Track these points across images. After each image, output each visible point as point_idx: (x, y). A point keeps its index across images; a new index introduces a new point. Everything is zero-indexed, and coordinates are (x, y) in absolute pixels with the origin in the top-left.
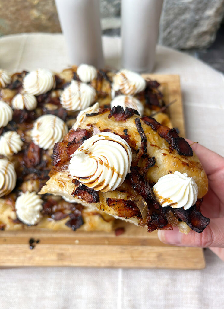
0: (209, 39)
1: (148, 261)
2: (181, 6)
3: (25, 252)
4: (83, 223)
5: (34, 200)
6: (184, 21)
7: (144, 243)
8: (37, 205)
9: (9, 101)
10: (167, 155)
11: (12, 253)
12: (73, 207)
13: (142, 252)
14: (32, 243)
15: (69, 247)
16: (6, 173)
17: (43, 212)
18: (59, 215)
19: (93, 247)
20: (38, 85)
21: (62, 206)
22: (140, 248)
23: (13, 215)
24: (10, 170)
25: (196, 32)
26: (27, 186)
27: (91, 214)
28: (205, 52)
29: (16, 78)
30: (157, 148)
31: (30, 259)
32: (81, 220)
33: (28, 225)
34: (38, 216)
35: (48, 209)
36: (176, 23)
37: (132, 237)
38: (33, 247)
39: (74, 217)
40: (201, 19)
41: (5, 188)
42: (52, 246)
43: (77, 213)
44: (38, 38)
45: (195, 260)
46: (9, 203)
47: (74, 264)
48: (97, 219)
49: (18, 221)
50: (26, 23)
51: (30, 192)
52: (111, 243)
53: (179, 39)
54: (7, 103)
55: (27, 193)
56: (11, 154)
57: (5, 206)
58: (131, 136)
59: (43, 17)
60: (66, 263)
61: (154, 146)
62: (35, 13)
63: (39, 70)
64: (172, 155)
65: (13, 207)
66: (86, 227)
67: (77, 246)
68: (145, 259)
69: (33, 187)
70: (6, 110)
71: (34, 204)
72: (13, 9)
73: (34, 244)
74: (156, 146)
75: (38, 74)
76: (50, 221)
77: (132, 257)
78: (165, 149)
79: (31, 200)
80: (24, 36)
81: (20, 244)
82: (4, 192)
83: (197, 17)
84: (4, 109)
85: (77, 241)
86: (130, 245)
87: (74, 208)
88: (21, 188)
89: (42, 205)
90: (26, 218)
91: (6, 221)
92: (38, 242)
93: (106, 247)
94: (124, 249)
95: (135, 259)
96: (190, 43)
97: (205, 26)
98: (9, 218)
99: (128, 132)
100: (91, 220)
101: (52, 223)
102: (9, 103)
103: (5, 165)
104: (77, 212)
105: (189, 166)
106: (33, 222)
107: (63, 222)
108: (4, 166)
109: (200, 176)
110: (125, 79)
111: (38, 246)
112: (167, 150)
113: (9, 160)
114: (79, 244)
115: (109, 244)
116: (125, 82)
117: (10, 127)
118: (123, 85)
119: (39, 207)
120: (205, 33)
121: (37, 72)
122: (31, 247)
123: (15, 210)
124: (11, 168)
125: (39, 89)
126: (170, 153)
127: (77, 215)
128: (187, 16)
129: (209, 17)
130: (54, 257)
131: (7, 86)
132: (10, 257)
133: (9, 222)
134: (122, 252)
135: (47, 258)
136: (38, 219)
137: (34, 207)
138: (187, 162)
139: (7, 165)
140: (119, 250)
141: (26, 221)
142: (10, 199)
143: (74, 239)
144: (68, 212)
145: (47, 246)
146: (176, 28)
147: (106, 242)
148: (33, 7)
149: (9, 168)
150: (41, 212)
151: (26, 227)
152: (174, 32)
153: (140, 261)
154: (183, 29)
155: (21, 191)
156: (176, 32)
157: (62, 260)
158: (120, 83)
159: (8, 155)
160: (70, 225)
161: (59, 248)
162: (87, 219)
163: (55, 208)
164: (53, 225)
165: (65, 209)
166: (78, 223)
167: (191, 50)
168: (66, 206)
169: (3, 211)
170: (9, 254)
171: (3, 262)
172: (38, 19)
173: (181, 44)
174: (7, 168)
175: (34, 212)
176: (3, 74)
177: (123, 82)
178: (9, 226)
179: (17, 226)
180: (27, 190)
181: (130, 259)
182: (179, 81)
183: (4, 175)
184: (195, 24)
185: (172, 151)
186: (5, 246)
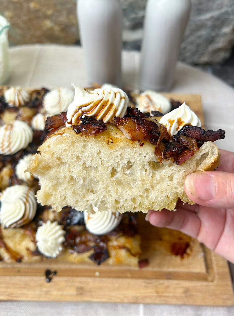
0: (223, 55)
1: (175, 297)
2: (198, 23)
3: (41, 286)
4: (108, 256)
5: (56, 232)
6: (200, 37)
7: (170, 276)
8: (59, 237)
9: (29, 120)
11: (26, 286)
12: (98, 239)
13: (168, 287)
14: (49, 275)
15: (89, 280)
16: (27, 201)
17: (66, 244)
18: (82, 247)
19: (115, 280)
20: (60, 106)
21: (86, 237)
22: (166, 282)
23: (32, 246)
24: (30, 198)
25: (211, 48)
26: (48, 214)
27: (117, 247)
28: (218, 67)
29: (34, 96)
31: (47, 293)
32: (106, 254)
33: (47, 258)
34: (61, 248)
35: (71, 241)
36: (192, 38)
37: (156, 269)
38: (50, 280)
39: (99, 251)
40: (217, 35)
41: (26, 217)
42: (71, 278)
43: (102, 246)
44: (51, 49)
45: (225, 297)
46: (28, 233)
47: (94, 300)
48: (123, 253)
49: (37, 252)
50: (38, 33)
51: (52, 222)
52: (134, 276)
53: (194, 54)
54: (26, 123)
55: (49, 222)
56: (32, 179)
57: (24, 236)
59: (57, 28)
60: (86, 299)
62: (48, 24)
63: (61, 89)
65: (32, 238)
66: (111, 261)
67: (98, 279)
68: (171, 295)
69: (55, 217)
70: (26, 131)
71: (57, 235)
72: (25, 18)
73: (51, 276)
75: (60, 93)
76: (72, 253)
77: (157, 292)
79: (54, 231)
80: (37, 47)
81: (36, 276)
82: (24, 221)
83: (213, 34)
84: (24, 130)
85: (97, 274)
86: (155, 279)
87: (99, 241)
88: (41, 217)
89: (65, 236)
90: (48, 251)
91: (24, 253)
92: (55, 273)
93: (129, 280)
94: (149, 283)
95: (160, 294)
96: (205, 59)
97: (221, 43)
98: (28, 249)
100: (117, 254)
101: (74, 256)
102: (28, 122)
103: (26, 192)
104: (102, 244)
106: (54, 255)
107: (86, 256)
108: (24, 193)
110: (151, 101)
111: (55, 279)
113: (28, 186)
114: (100, 277)
115: (132, 277)
116: (150, 104)
117: (30, 149)
118: (148, 107)
119: (61, 239)
120: (220, 50)
121: (59, 91)
122: (48, 280)
123: (35, 241)
124: (31, 194)
125: (61, 110)
127: (102, 248)
128: (203, 33)
129: (225, 34)
130: (73, 292)
131: (25, 104)
132: (24, 291)
133: (28, 254)
134: (146, 287)
135: (65, 293)
136: (60, 252)
137: (56, 239)
139: (28, 192)
140: (143, 284)
141: (47, 254)
142: (29, 228)
143: (95, 271)
144: (92, 244)
145: (65, 278)
146: (191, 43)
147: (129, 275)
148: (46, 17)
149: (30, 195)
150: (63, 244)
151: (45, 259)
152: (189, 47)
153: (166, 297)
154: (198, 45)
155: (41, 219)
156: (192, 48)
157: (81, 294)
158: (145, 105)
159: (28, 180)
160: (94, 259)
161: (78, 281)
162: (113, 253)
163: (78, 240)
164: (75, 258)
165: (89, 241)
166: (103, 256)
167: (205, 66)
168: (91, 238)
169: (21, 241)
170: (24, 288)
171: (17, 297)
172: (51, 29)
173: (196, 59)
174: (27, 195)
175: (56, 244)
176: (22, 91)
177: (148, 104)
178: (26, 258)
179: (36, 258)
180: (48, 219)
181: (155, 294)
182: (200, 101)
183: (25, 204)
184: (211, 40)
186: (19, 278)
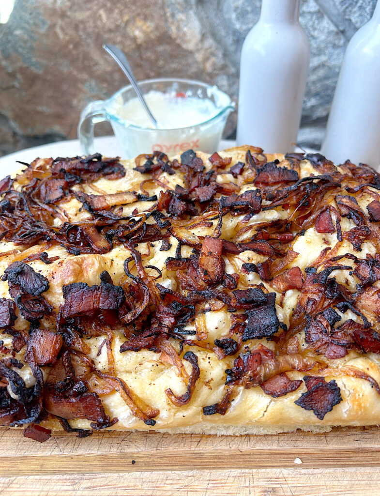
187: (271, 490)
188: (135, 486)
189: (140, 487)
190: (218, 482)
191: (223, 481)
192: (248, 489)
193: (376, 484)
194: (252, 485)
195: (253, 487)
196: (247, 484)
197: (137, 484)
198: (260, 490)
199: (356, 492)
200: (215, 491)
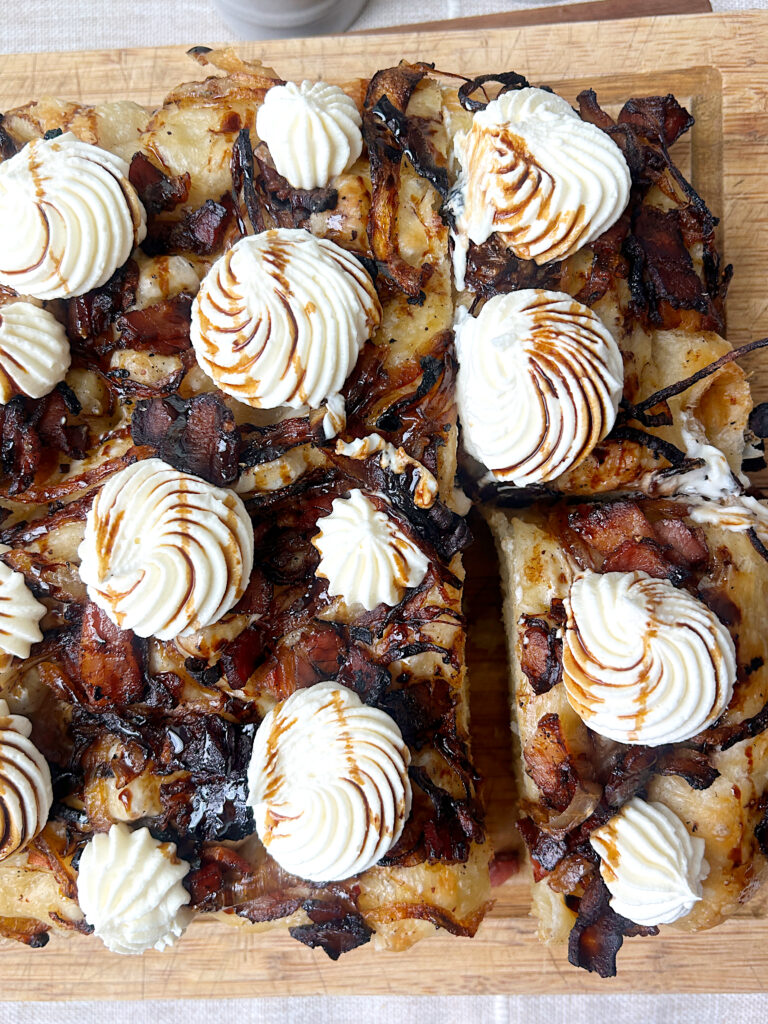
10: (737, 801)
30: (747, 766)
58: (747, 686)
61: (747, 759)
64: (746, 812)
74: (750, 762)
78: (753, 787)
94: (523, 933)
99: (758, 672)
105: (738, 869)
109: (721, 906)
112: (754, 793)
126: (750, 806)
138: (744, 861)
185: (755, 808)
187: (280, 955)
188: (58, 949)
189: (67, 951)
190: (193, 943)
191: (202, 942)
192: (242, 954)
193: (459, 947)
194: (249, 947)
195: (251, 951)
196: (242, 946)
197: (62, 947)
198: (262, 955)
199: (421, 959)
200: (189, 957)
